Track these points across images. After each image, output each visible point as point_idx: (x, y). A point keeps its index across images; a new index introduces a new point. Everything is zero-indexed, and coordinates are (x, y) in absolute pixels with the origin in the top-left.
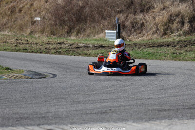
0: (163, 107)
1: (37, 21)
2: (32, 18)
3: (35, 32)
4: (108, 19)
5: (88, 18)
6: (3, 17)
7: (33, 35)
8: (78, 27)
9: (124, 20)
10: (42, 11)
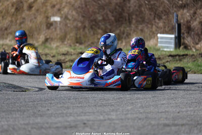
0: (176, 122)
1: (56, 22)
2: (48, 18)
3: (52, 39)
4: (164, 17)
5: (134, 17)
6: (3, 17)
7: (48, 44)
8: (118, 32)
9: (189, 18)
10: (64, 8)
